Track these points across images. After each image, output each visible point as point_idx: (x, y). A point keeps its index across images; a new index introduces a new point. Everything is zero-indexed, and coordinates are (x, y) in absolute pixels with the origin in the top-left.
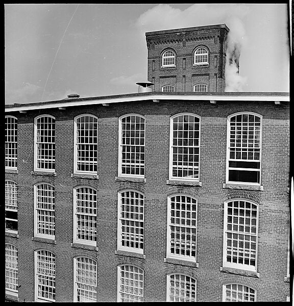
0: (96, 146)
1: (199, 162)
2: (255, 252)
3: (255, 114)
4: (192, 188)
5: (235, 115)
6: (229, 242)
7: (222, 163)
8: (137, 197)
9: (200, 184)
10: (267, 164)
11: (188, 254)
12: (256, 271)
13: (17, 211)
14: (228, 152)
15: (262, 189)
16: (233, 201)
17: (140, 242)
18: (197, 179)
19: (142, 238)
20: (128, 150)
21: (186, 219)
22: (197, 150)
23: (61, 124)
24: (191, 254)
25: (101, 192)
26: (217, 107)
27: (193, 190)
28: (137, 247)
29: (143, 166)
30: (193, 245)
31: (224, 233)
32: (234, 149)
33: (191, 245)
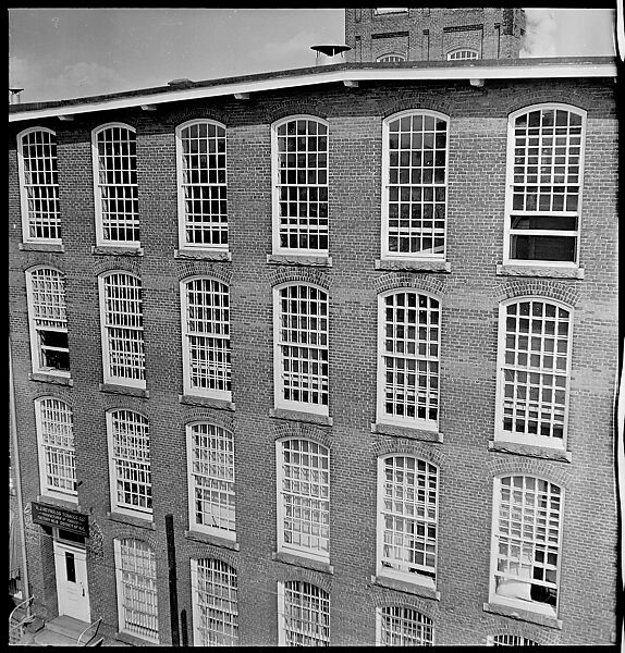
0: (223, 189)
1: (446, 220)
2: (563, 409)
3: (570, 109)
4: (430, 276)
6: (509, 390)
7: (494, 221)
8: (313, 296)
9: (448, 267)
10: (595, 220)
11: (422, 414)
12: (564, 449)
13: (66, 331)
14: (510, 194)
15: (582, 276)
16: (518, 301)
17: (320, 391)
18: (442, 255)
19: (325, 383)
20: (293, 197)
21: (417, 341)
22: (441, 193)
23: (149, 143)
24: (427, 414)
25: (239, 288)
26: (485, 95)
27: (431, 280)
28: (315, 401)
29: (326, 231)
30: (433, 396)
31: (498, 370)
32: (521, 189)
33: (429, 396)
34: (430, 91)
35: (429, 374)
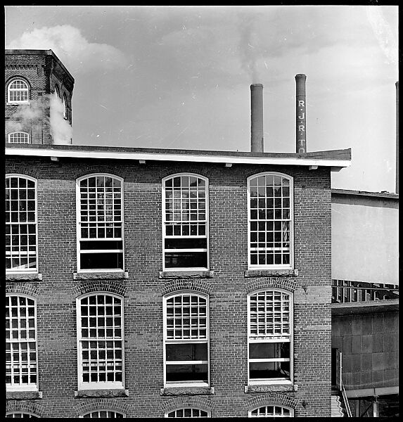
1: (37, 246)
2: (121, 362)
4: (27, 284)
5: (87, 177)
6: (85, 355)
7: (70, 245)
9: (40, 276)
10: (132, 243)
11: (25, 380)
12: (123, 388)
14: (79, 228)
15: (127, 276)
16: (88, 296)
18: (34, 269)
21: (19, 329)
22: (32, 228)
24: (29, 380)
26: (60, 166)
27: (28, 286)
30: (33, 367)
31: (78, 342)
32: (86, 225)
33: (29, 367)
34: (23, 163)
35: (29, 351)
